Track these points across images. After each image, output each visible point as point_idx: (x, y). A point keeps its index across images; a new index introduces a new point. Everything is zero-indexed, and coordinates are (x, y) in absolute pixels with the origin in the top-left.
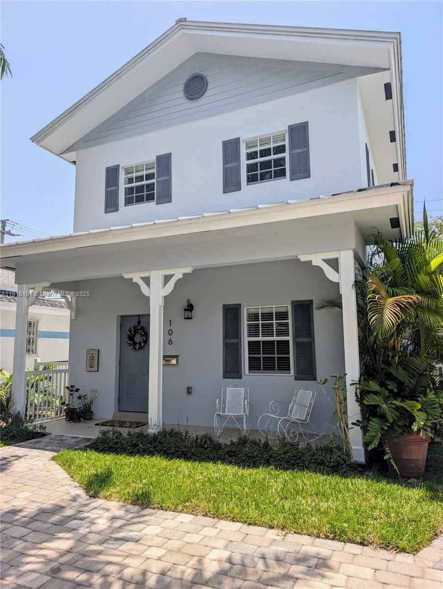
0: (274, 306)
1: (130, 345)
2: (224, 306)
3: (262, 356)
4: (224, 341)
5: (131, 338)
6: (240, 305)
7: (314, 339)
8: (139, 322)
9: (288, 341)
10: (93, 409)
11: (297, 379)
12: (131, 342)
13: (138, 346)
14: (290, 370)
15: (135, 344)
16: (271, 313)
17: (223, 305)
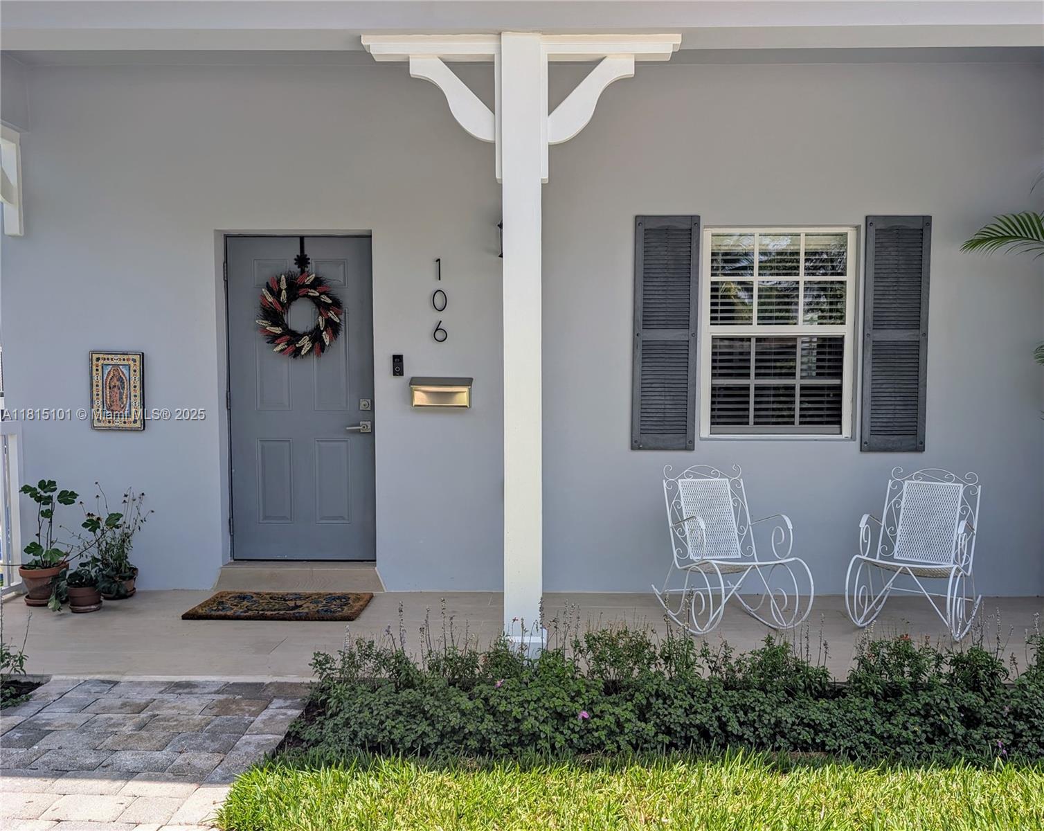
0: (803, 231)
1: (274, 339)
2: (640, 220)
3: (752, 382)
4: (636, 335)
5: (273, 315)
6: (694, 221)
7: (926, 334)
8: (302, 261)
9: (842, 339)
10: (133, 559)
11: (866, 447)
12: (278, 330)
13: (305, 343)
14: (839, 423)
15: (293, 337)
16: (792, 254)
17: (637, 217)
